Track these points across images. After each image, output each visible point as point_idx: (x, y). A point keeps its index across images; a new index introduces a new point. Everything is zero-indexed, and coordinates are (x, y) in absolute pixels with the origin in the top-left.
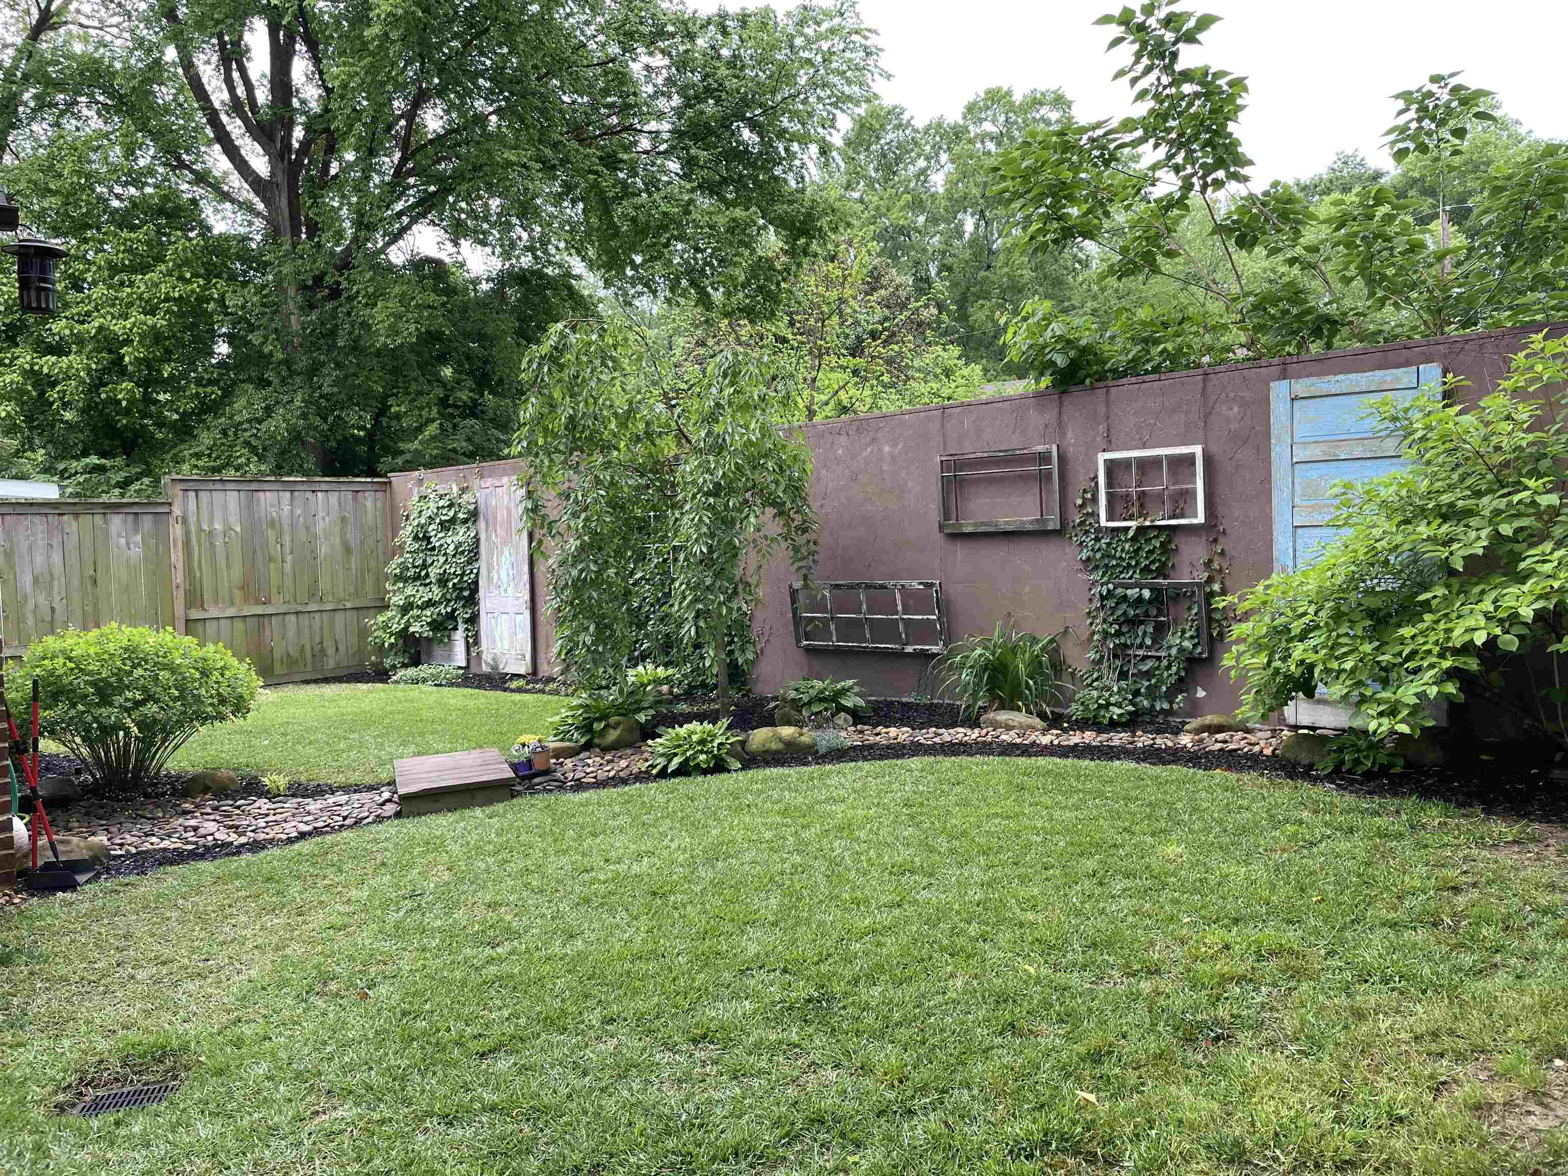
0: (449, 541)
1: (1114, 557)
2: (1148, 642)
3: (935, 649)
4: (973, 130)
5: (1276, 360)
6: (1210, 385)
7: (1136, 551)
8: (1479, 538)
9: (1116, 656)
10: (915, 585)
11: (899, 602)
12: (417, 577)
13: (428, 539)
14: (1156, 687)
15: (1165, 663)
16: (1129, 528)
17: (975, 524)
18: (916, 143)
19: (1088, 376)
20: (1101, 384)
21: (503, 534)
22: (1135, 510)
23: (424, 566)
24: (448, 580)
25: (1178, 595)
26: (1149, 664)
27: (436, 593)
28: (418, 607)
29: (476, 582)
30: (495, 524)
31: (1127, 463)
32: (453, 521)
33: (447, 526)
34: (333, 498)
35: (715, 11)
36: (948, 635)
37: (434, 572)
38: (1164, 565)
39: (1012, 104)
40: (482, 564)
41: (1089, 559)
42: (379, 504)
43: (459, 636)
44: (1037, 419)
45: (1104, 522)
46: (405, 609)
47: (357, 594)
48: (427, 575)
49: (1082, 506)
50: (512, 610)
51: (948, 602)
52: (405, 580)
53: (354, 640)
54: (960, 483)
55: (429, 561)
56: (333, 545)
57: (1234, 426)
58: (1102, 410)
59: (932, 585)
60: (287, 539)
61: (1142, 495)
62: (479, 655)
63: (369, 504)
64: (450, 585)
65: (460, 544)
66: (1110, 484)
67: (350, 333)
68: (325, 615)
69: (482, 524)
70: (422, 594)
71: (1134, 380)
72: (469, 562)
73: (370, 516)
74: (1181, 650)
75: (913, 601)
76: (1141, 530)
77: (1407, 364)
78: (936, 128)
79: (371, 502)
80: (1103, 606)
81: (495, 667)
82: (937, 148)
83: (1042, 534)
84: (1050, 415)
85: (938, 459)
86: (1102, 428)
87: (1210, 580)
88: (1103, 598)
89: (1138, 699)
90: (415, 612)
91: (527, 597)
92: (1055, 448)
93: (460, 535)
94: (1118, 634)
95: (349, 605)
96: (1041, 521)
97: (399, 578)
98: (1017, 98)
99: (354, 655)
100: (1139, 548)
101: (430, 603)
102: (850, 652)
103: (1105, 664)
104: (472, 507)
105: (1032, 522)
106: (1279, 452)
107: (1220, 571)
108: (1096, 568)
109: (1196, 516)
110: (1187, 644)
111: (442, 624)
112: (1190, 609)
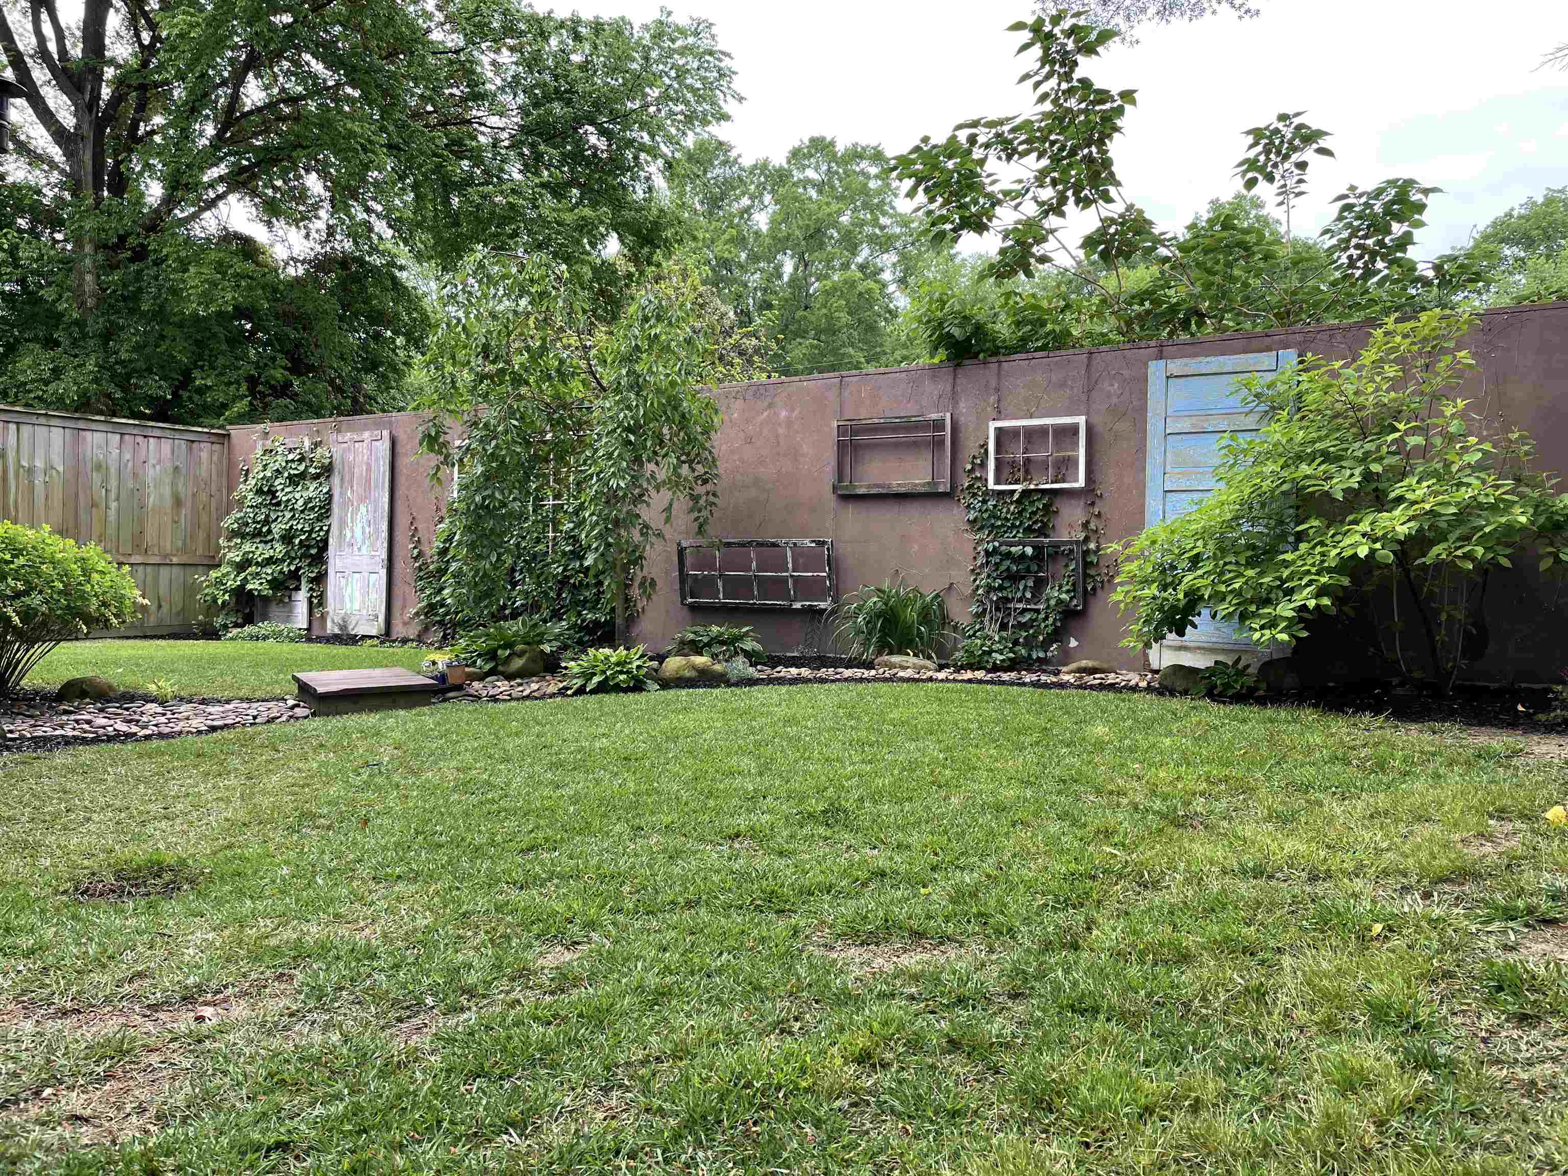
0: (297, 496)
1: (999, 518)
2: (1028, 595)
3: (823, 605)
4: (797, 175)
5: (1153, 343)
6: (1094, 362)
7: (1020, 513)
8: (1352, 475)
9: (998, 609)
10: (807, 542)
11: (790, 560)
12: (257, 534)
13: (272, 493)
14: (1035, 636)
15: (1042, 616)
16: (1014, 491)
17: (869, 486)
18: (741, 180)
19: (982, 351)
20: (994, 359)
21: (361, 491)
22: (1021, 474)
23: (266, 522)
24: (294, 537)
25: (1057, 553)
26: (1028, 617)
27: (279, 549)
28: (257, 564)
29: (325, 542)
30: (351, 481)
31: (1015, 432)
32: (303, 475)
33: (295, 480)
34: (166, 446)
35: (569, 16)
36: (836, 592)
37: (277, 529)
38: (1045, 525)
39: (835, 154)
40: (334, 520)
41: (975, 520)
42: (215, 458)
43: (302, 597)
44: (933, 389)
45: (991, 485)
46: (241, 566)
47: (184, 550)
48: (270, 531)
49: (972, 471)
50: (365, 568)
51: (837, 560)
52: (243, 536)
53: (178, 598)
54: (856, 447)
55: (273, 516)
56: (161, 496)
57: (1115, 400)
58: (993, 383)
59: (824, 543)
60: (113, 483)
61: (1028, 461)
62: (323, 617)
63: (204, 455)
64: (297, 541)
65: (310, 499)
66: (998, 451)
67: (155, 298)
68: (149, 569)
69: (336, 480)
70: (262, 551)
71: (1024, 356)
72: (318, 519)
73: (204, 467)
74: (1060, 602)
75: (804, 559)
76: (1026, 493)
77: (1268, 349)
78: (762, 167)
79: (206, 452)
80: (987, 563)
81: (343, 627)
82: (761, 187)
83: (931, 496)
84: (943, 386)
85: (835, 424)
86: (993, 399)
87: (1087, 539)
88: (988, 553)
89: (1017, 648)
90: (253, 569)
91: (384, 555)
92: (948, 415)
93: (312, 490)
94: (1001, 588)
95: (175, 560)
96: (933, 483)
97: (234, 534)
98: (840, 148)
99: (178, 614)
100: (1024, 510)
101: (270, 561)
102: (736, 609)
103: (988, 617)
104: (327, 461)
105: (923, 485)
106: (1154, 426)
107: (1096, 531)
108: (981, 528)
109: (1077, 481)
110: (1064, 596)
111: (282, 583)
112: (1067, 566)
